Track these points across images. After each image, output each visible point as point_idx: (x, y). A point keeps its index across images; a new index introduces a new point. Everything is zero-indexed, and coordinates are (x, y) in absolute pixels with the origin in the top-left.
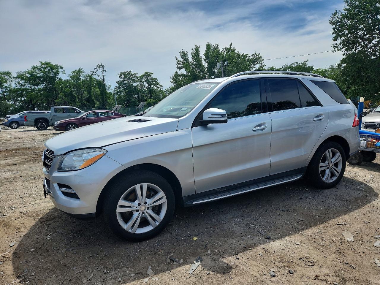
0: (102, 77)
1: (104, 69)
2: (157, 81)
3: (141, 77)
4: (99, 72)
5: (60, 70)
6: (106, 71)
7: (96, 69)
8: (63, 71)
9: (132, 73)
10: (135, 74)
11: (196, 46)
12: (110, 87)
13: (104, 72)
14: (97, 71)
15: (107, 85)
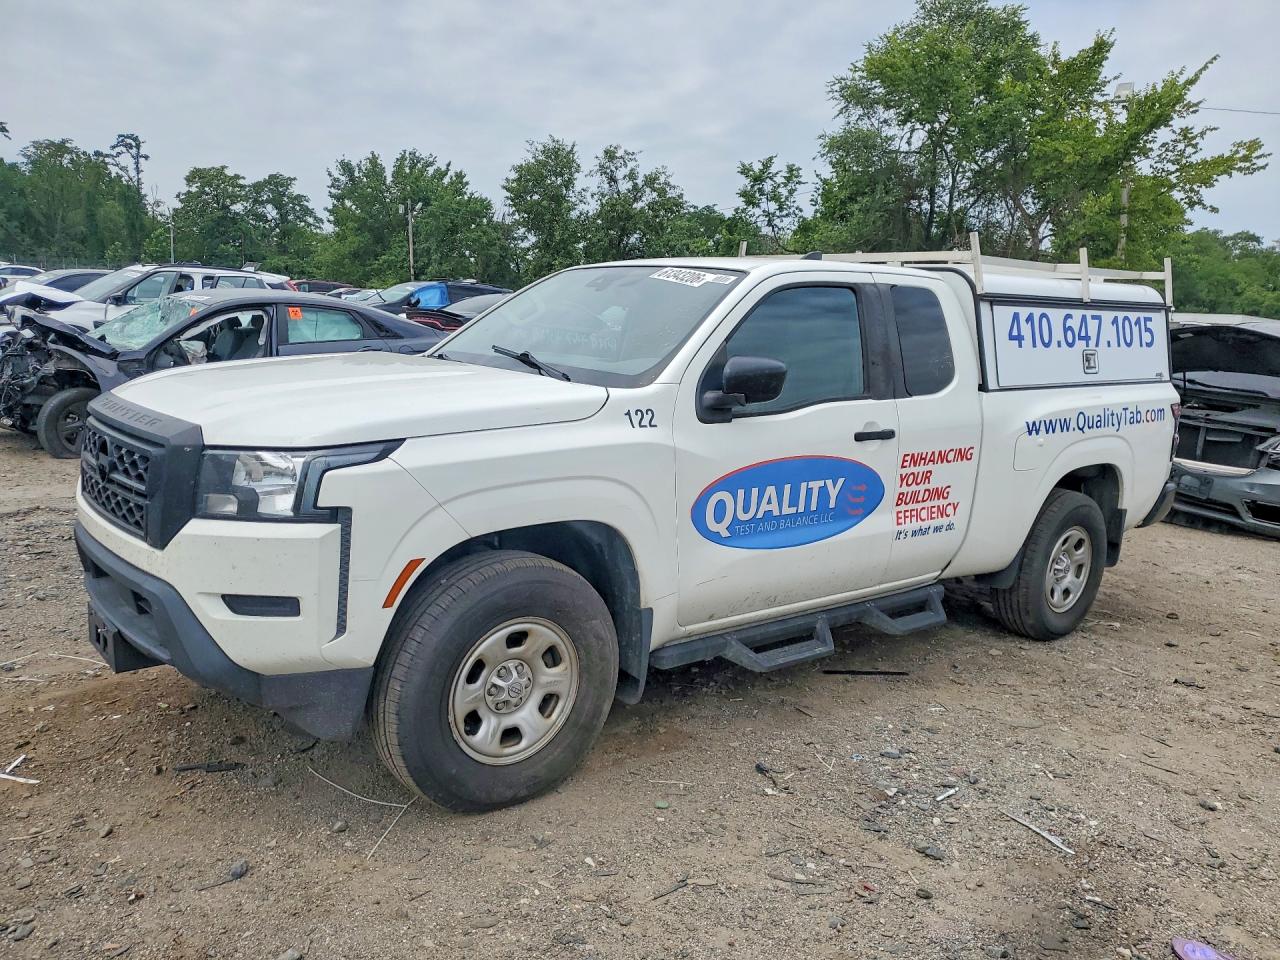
0: (133, 173)
1: (143, 151)
2: (306, 203)
3: (258, 187)
4: (126, 160)
6: (146, 157)
7: (118, 150)
9: (229, 172)
10: (237, 177)
11: (373, 153)
12: (157, 203)
13: (142, 160)
14: (119, 154)
15: (150, 199)
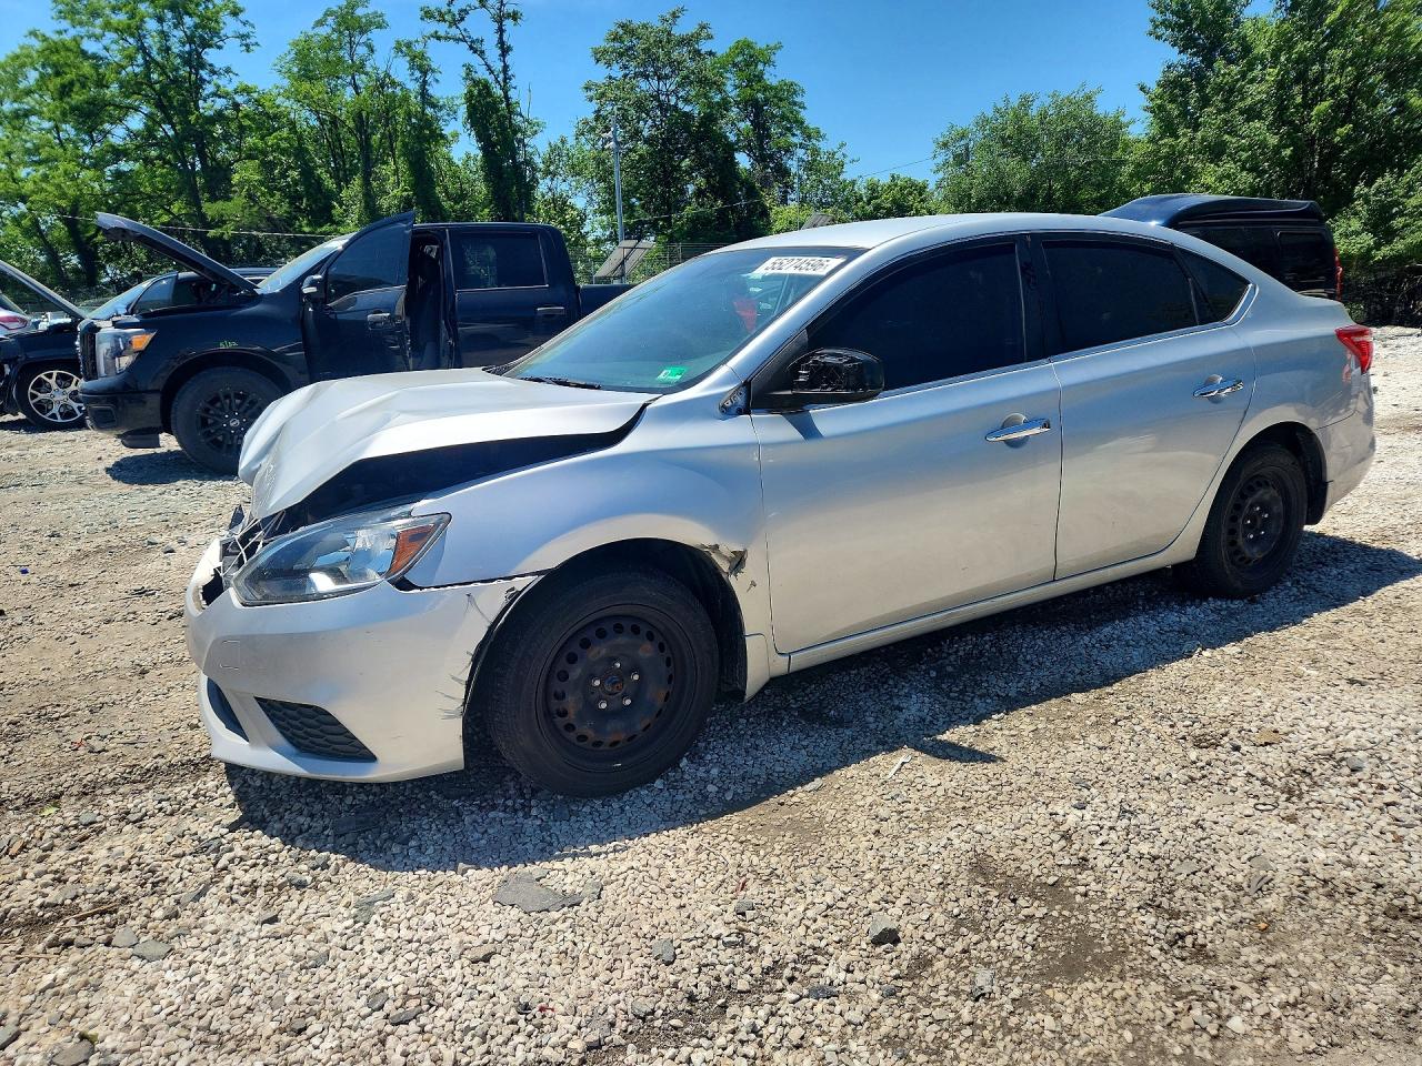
5: (230, 26)
8: (248, 29)
